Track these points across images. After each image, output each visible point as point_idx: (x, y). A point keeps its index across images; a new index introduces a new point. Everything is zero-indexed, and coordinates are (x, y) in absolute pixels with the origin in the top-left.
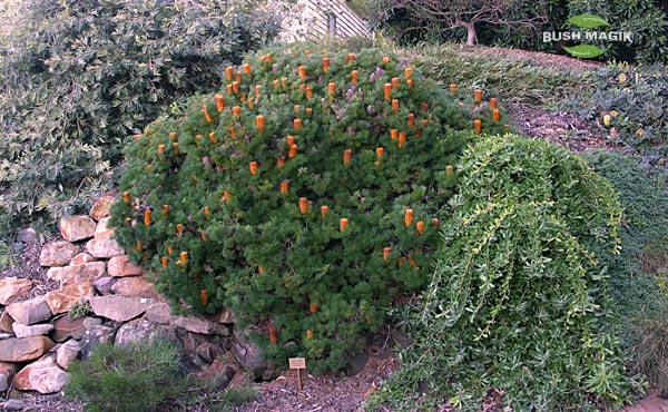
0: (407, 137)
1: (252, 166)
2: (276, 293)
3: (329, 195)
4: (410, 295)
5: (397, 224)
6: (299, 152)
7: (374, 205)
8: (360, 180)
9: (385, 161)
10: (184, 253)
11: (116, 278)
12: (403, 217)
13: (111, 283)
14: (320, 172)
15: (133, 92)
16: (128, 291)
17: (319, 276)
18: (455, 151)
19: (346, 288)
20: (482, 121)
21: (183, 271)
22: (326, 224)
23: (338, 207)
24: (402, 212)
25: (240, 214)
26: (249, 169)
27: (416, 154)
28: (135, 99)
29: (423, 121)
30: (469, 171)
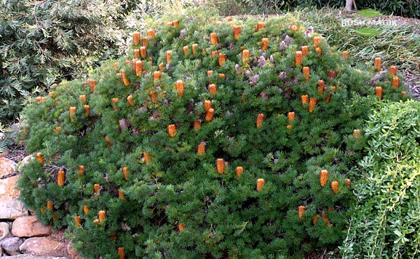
0: (317, 101)
1: (171, 128)
2: (197, 248)
3: (243, 157)
4: (321, 252)
5: (312, 184)
6: (216, 116)
7: (286, 166)
8: (274, 143)
9: (297, 125)
10: (102, 212)
11: (23, 238)
12: (319, 177)
13: (17, 244)
14: (234, 134)
15: (20, 53)
16: (38, 251)
17: (238, 233)
18: (361, 115)
19: (262, 244)
20: (383, 87)
21: (101, 229)
22: (243, 184)
23: (253, 168)
24: (317, 172)
25: (160, 175)
26: (167, 132)
27: (325, 118)
28: (23, 60)
29: (332, 88)
30: (377, 134)
